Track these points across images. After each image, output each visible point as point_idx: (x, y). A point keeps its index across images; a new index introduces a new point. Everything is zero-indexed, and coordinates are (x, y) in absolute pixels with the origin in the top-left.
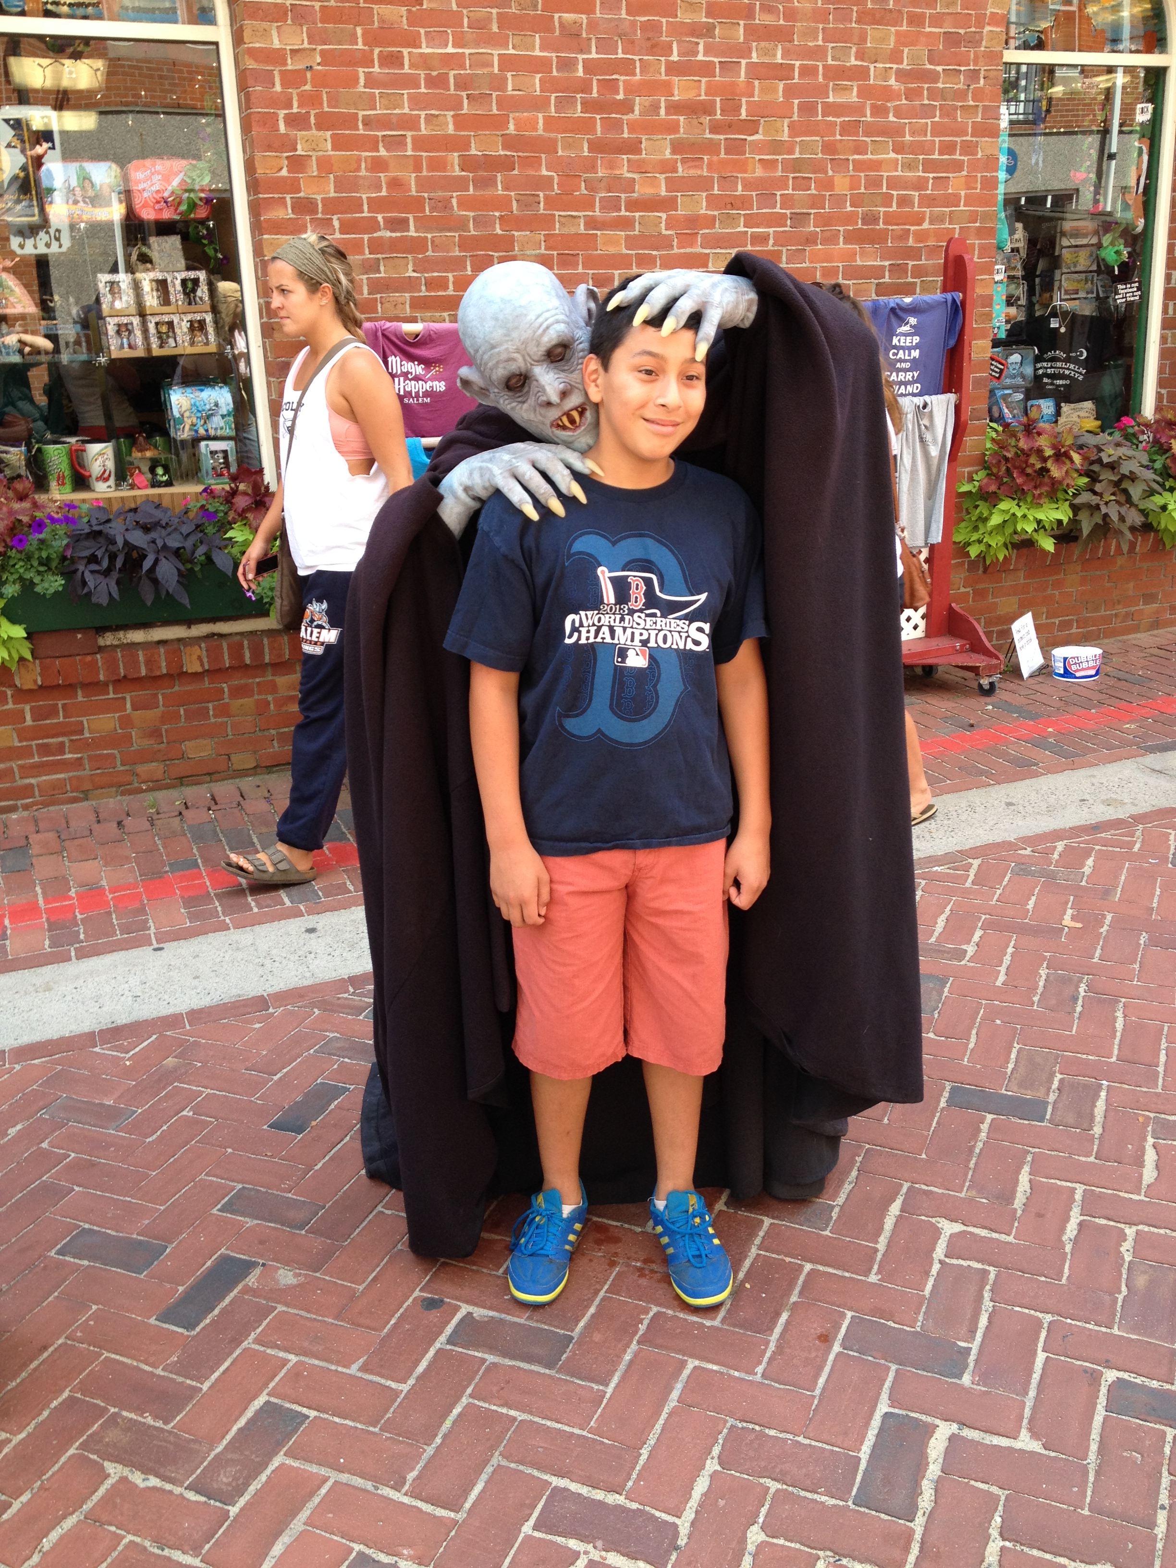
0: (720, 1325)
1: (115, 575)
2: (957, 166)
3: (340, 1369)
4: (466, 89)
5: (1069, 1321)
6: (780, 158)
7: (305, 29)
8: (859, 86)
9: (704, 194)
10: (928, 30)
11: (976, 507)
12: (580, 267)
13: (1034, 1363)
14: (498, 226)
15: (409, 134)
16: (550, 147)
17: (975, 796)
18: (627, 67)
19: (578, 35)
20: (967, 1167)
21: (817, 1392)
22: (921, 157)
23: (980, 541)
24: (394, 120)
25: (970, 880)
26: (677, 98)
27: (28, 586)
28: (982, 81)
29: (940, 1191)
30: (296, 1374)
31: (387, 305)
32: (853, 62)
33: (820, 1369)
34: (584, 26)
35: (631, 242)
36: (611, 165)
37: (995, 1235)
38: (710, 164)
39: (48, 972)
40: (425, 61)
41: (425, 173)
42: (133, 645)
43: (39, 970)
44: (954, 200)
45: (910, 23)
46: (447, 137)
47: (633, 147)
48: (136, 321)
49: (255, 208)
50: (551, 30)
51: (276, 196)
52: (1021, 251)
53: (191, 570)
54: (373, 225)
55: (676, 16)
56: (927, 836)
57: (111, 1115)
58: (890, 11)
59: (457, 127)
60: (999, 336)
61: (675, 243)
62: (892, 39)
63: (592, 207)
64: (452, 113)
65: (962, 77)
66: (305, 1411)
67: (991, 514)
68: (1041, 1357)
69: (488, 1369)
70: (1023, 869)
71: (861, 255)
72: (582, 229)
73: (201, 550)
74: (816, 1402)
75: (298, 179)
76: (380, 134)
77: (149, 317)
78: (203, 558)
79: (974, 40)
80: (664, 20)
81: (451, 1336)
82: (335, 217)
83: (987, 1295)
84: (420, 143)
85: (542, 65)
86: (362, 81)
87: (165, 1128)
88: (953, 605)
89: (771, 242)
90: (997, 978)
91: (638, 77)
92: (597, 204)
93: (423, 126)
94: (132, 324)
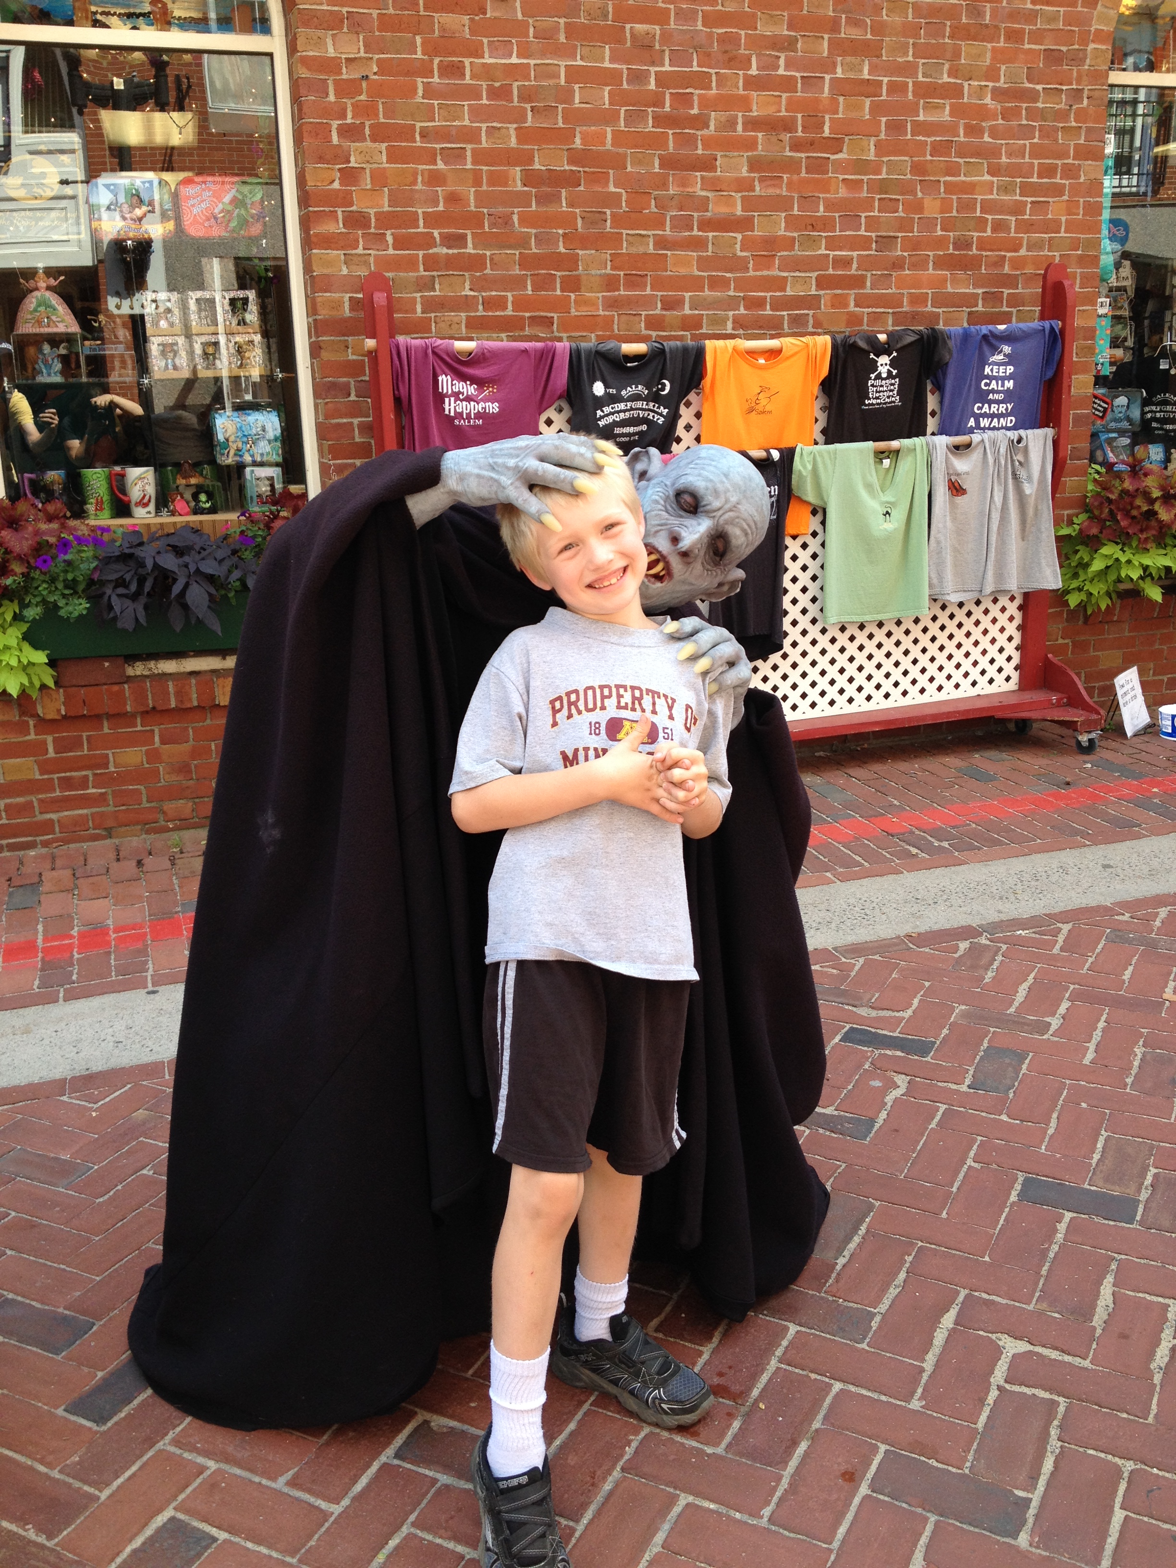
0: (724, 1453)
1: (143, 600)
2: (1058, 191)
3: (264, 1482)
4: (531, 101)
5: (1155, 1471)
6: (865, 178)
7: (361, 38)
8: (951, 105)
9: (784, 214)
10: (1027, 46)
11: (1076, 552)
12: (649, 288)
13: (1109, 1522)
14: (561, 244)
15: (469, 147)
16: (619, 163)
17: (1068, 857)
18: (702, 81)
19: (651, 47)
20: (1038, 1273)
21: (836, 1545)
22: (1018, 180)
23: (1080, 589)
24: (454, 132)
25: (1058, 946)
26: (755, 114)
27: (51, 609)
28: (1085, 101)
29: (1004, 1301)
30: (212, 1486)
31: (442, 325)
32: (946, 79)
33: (842, 1515)
34: (657, 38)
35: (703, 264)
36: (683, 183)
37: (1067, 1358)
38: (790, 184)
39: (30, 1014)
40: (487, 72)
41: (485, 188)
42: (165, 675)
43: (21, 1011)
44: (1053, 226)
45: (1008, 38)
46: (509, 150)
47: (708, 164)
48: (181, 340)
49: (305, 223)
50: (621, 41)
51: (327, 209)
52: (1129, 289)
53: (225, 597)
54: (427, 241)
55: (756, 29)
56: (1012, 898)
57: (64, 1170)
58: (987, 26)
59: (520, 140)
60: (1102, 373)
61: (751, 266)
62: (989, 55)
63: (662, 226)
64: (515, 126)
65: (1063, 96)
66: (214, 1531)
67: (1092, 559)
68: (1118, 1516)
69: (439, 1492)
70: (1119, 936)
71: (952, 281)
72: (651, 249)
73: (236, 574)
74: (833, 1557)
75: (351, 192)
76: (438, 146)
77: (195, 337)
78: (238, 583)
79: (1077, 58)
80: (743, 33)
81: (400, 1448)
82: (388, 233)
83: (1054, 1432)
84: (480, 157)
85: (613, 77)
86: (420, 92)
87: (119, 1187)
88: (1050, 656)
89: (855, 266)
90: (1084, 1056)
91: (714, 91)
92: (668, 222)
93: (484, 139)
94: (176, 344)
